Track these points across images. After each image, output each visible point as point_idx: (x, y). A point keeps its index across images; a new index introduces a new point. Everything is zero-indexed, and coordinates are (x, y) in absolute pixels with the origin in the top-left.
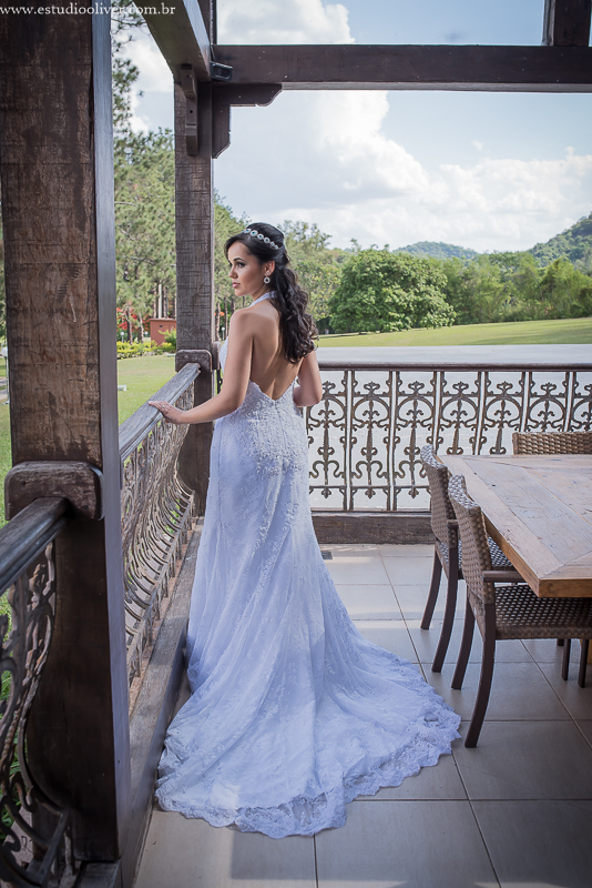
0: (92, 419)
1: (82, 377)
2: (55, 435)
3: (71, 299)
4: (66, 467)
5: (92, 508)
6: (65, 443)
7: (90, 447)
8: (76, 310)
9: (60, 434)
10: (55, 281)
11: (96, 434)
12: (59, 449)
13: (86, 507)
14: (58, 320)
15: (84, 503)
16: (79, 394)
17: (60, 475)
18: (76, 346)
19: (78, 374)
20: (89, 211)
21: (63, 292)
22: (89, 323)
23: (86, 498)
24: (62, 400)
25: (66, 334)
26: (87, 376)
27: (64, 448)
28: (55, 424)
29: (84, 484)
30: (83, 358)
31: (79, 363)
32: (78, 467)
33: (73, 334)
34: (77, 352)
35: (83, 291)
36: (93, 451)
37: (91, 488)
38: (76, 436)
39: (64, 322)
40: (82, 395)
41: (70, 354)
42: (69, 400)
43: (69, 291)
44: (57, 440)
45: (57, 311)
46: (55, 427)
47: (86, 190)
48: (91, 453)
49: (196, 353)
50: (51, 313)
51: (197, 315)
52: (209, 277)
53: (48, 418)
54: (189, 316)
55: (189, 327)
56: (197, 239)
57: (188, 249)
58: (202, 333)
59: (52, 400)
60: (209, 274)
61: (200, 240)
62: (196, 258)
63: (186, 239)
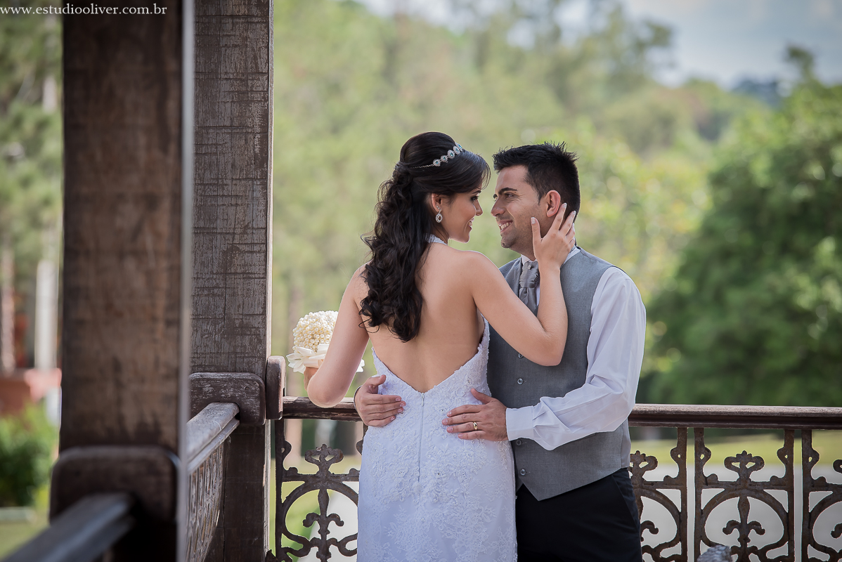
1: (157, 336)
2: (119, 412)
3: (148, 239)
4: (135, 452)
5: (166, 505)
6: (131, 423)
7: (164, 429)
8: (155, 253)
9: (125, 412)
10: (129, 215)
11: (172, 410)
12: (124, 432)
14: (130, 264)
16: (153, 359)
18: (152, 297)
19: (153, 332)
20: (174, 130)
21: (137, 231)
22: (170, 268)
23: (158, 490)
24: (131, 366)
25: (139, 283)
26: (164, 336)
27: (131, 431)
28: (119, 398)
29: (158, 472)
30: (160, 312)
31: (154, 319)
32: (153, 453)
33: (149, 282)
34: (153, 305)
36: (167, 431)
37: (167, 479)
38: (147, 413)
39: (138, 267)
40: (156, 360)
41: (143, 307)
42: (140, 368)
43: (146, 229)
44: (121, 419)
45: (129, 253)
46: (119, 402)
47: (171, 105)
48: (165, 435)
49: (231, 380)
50: (121, 255)
51: (234, 295)
52: (262, 207)
53: (110, 390)
54: (214, 295)
55: (215, 321)
56: (236, 123)
57: (216, 145)
58: (243, 335)
59: (117, 366)
60: (262, 201)
61: (242, 126)
62: (233, 166)
63: (211, 123)
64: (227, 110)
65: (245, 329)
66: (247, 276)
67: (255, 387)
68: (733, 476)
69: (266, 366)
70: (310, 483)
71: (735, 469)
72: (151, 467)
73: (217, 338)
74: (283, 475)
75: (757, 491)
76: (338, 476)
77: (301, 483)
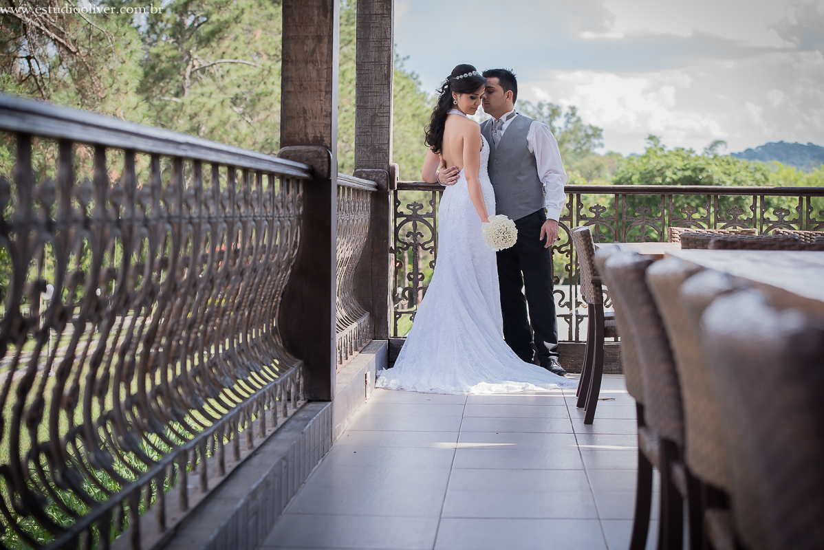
0: (327, 122)
1: (322, 98)
2: (305, 132)
3: (318, 55)
4: (312, 148)
5: (326, 171)
6: (311, 136)
7: (325, 139)
8: (321, 61)
9: (308, 131)
10: (310, 45)
11: (329, 131)
12: (308, 139)
13: (323, 170)
14: (310, 67)
15: (321, 168)
16: (320, 108)
17: (309, 152)
18: (319, 81)
19: (320, 96)
20: (329, 8)
21: (314, 52)
22: (327, 68)
23: (322, 165)
24: (311, 111)
25: (314, 75)
26: (325, 98)
27: (311, 139)
28: (306, 125)
29: (322, 157)
32: (320, 149)
33: (318, 74)
34: (320, 84)
35: (325, 50)
36: (326, 140)
37: (326, 160)
38: (317, 132)
39: (314, 68)
40: (322, 109)
41: (316, 85)
42: (314, 112)
43: (317, 51)
44: (306, 134)
45: (310, 62)
46: (306, 127)
48: (325, 142)
49: (374, 172)
50: (306, 63)
51: (375, 135)
52: (388, 97)
53: (302, 122)
54: (367, 135)
55: (367, 146)
56: (377, 60)
57: (368, 70)
58: (379, 152)
59: (305, 111)
60: (388, 94)
61: (380, 61)
62: (375, 79)
63: (366, 60)
64: (373, 54)
65: (380, 150)
66: (381, 127)
67: (384, 175)
68: (593, 215)
69: (389, 167)
70: (409, 218)
71: (594, 212)
72: (319, 153)
73: (368, 154)
74: (397, 215)
75: (603, 222)
76: (421, 215)
77: (405, 218)
